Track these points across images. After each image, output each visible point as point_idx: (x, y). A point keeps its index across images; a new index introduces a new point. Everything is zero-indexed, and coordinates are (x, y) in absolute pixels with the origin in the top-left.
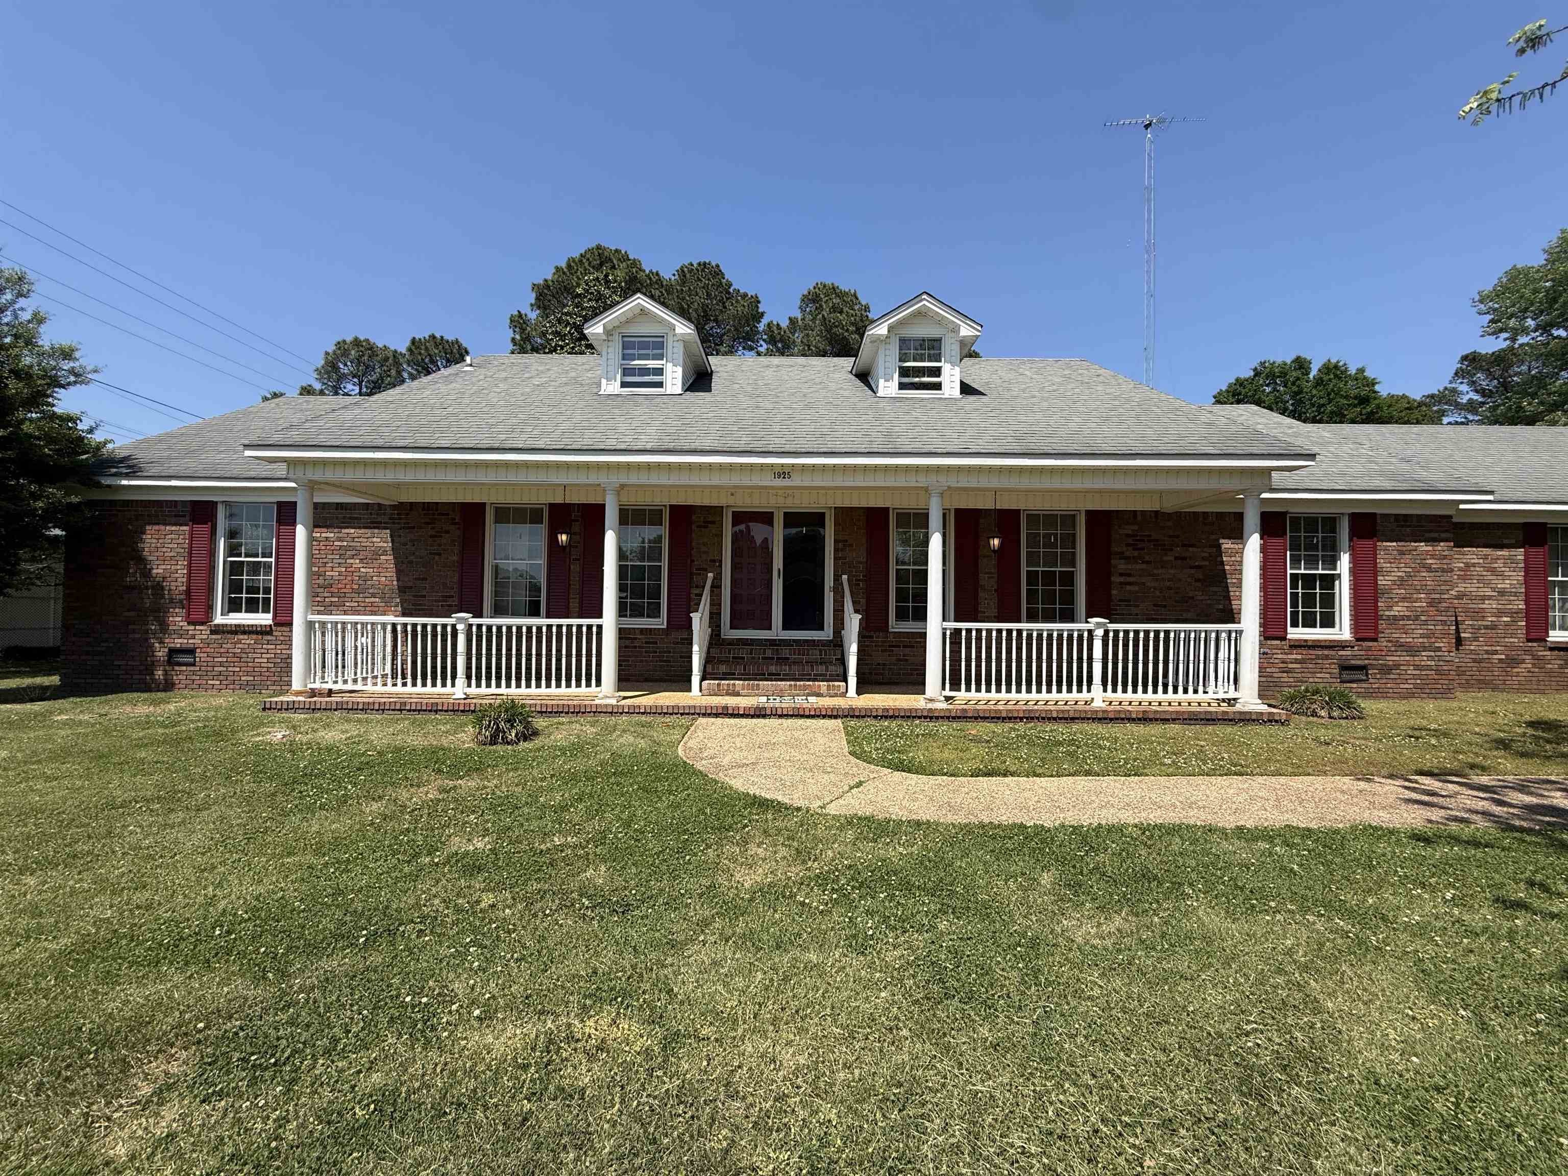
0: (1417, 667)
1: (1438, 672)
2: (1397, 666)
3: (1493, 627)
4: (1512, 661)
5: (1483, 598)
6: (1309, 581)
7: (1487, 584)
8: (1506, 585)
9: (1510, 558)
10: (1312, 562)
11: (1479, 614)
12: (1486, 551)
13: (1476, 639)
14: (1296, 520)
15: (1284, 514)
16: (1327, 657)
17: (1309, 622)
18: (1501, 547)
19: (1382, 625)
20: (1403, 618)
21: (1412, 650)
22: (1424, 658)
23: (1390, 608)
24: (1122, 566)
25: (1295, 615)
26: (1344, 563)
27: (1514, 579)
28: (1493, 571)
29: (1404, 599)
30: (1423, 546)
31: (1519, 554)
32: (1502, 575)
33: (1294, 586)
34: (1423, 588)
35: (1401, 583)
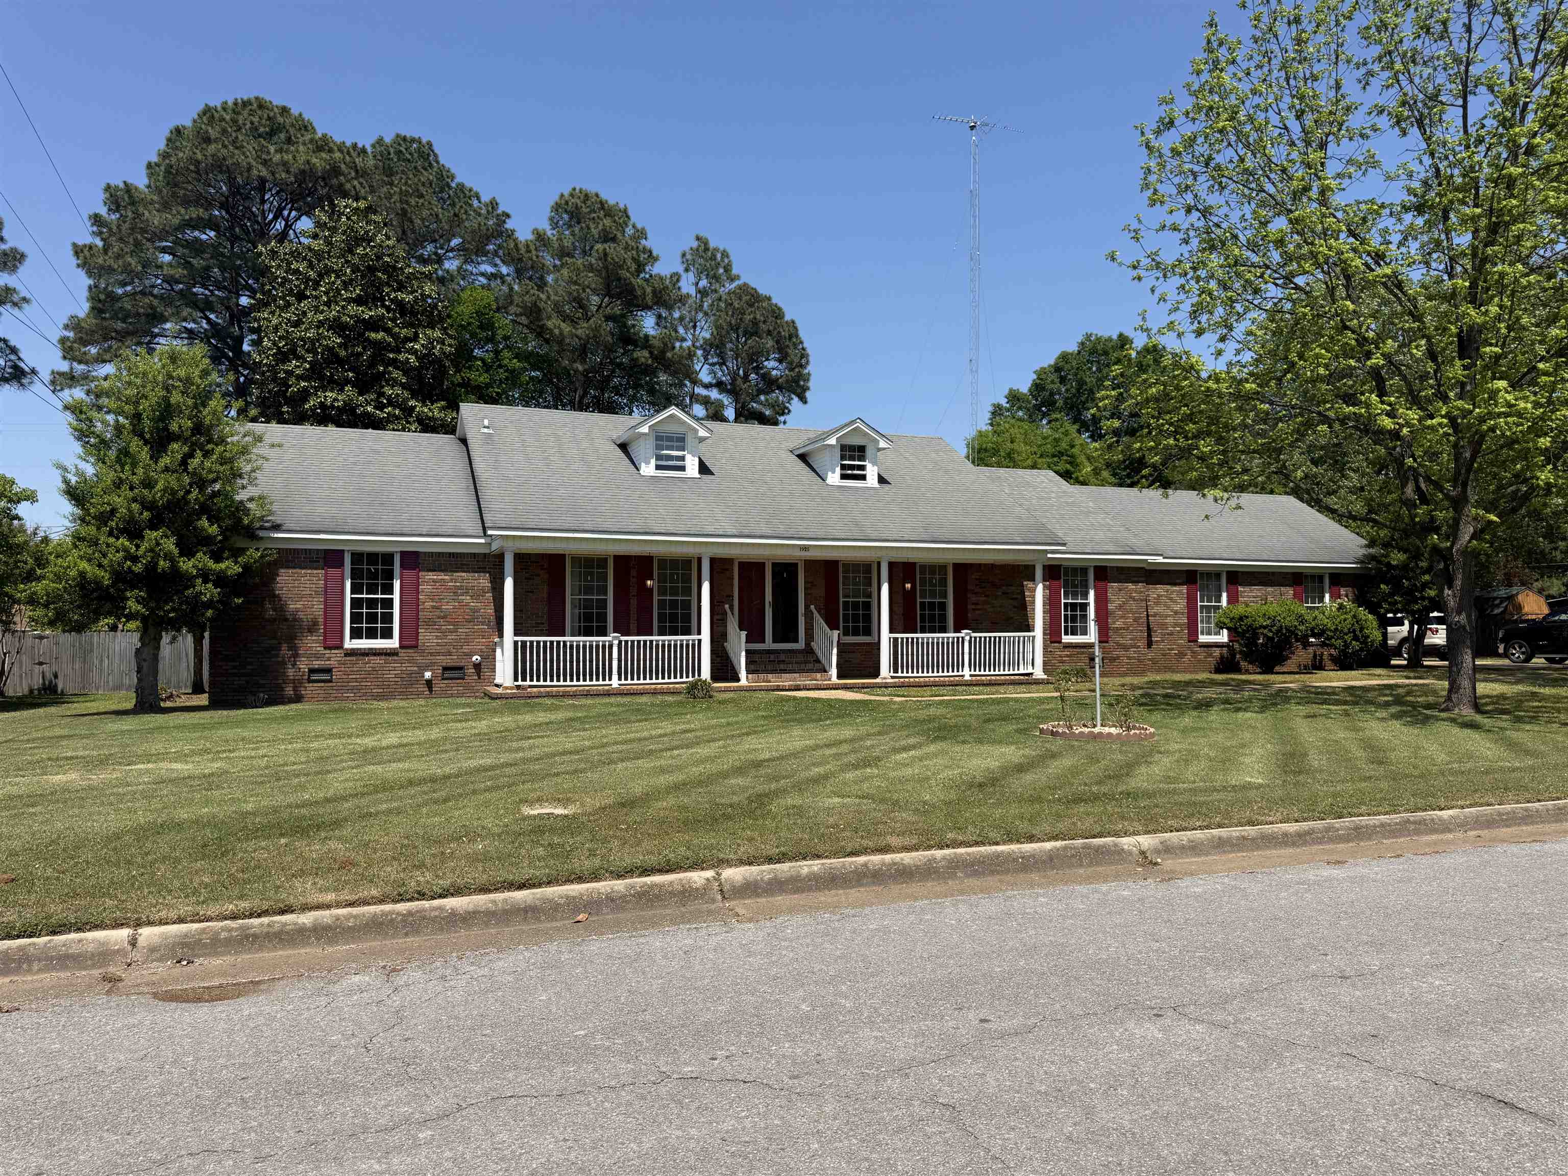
0: (1129, 658)
1: (1139, 661)
2: (1118, 658)
3: (1171, 634)
4: (1181, 654)
5: (1167, 616)
6: (1074, 606)
7: (1168, 607)
8: (1177, 608)
9: (1180, 591)
10: (1075, 596)
11: (1164, 626)
12: (1168, 587)
13: (1163, 641)
14: (1066, 569)
15: (1060, 566)
16: (1083, 653)
17: (1074, 633)
18: (1175, 584)
19: (1111, 633)
20: (1121, 629)
21: (1126, 648)
22: (1132, 652)
23: (1114, 623)
24: (974, 599)
25: (1066, 628)
26: (1092, 594)
27: (1181, 605)
28: (1171, 599)
29: (1122, 617)
30: (1131, 586)
31: (1184, 589)
32: (1175, 602)
33: (1066, 610)
34: (1131, 611)
35: (1120, 607)
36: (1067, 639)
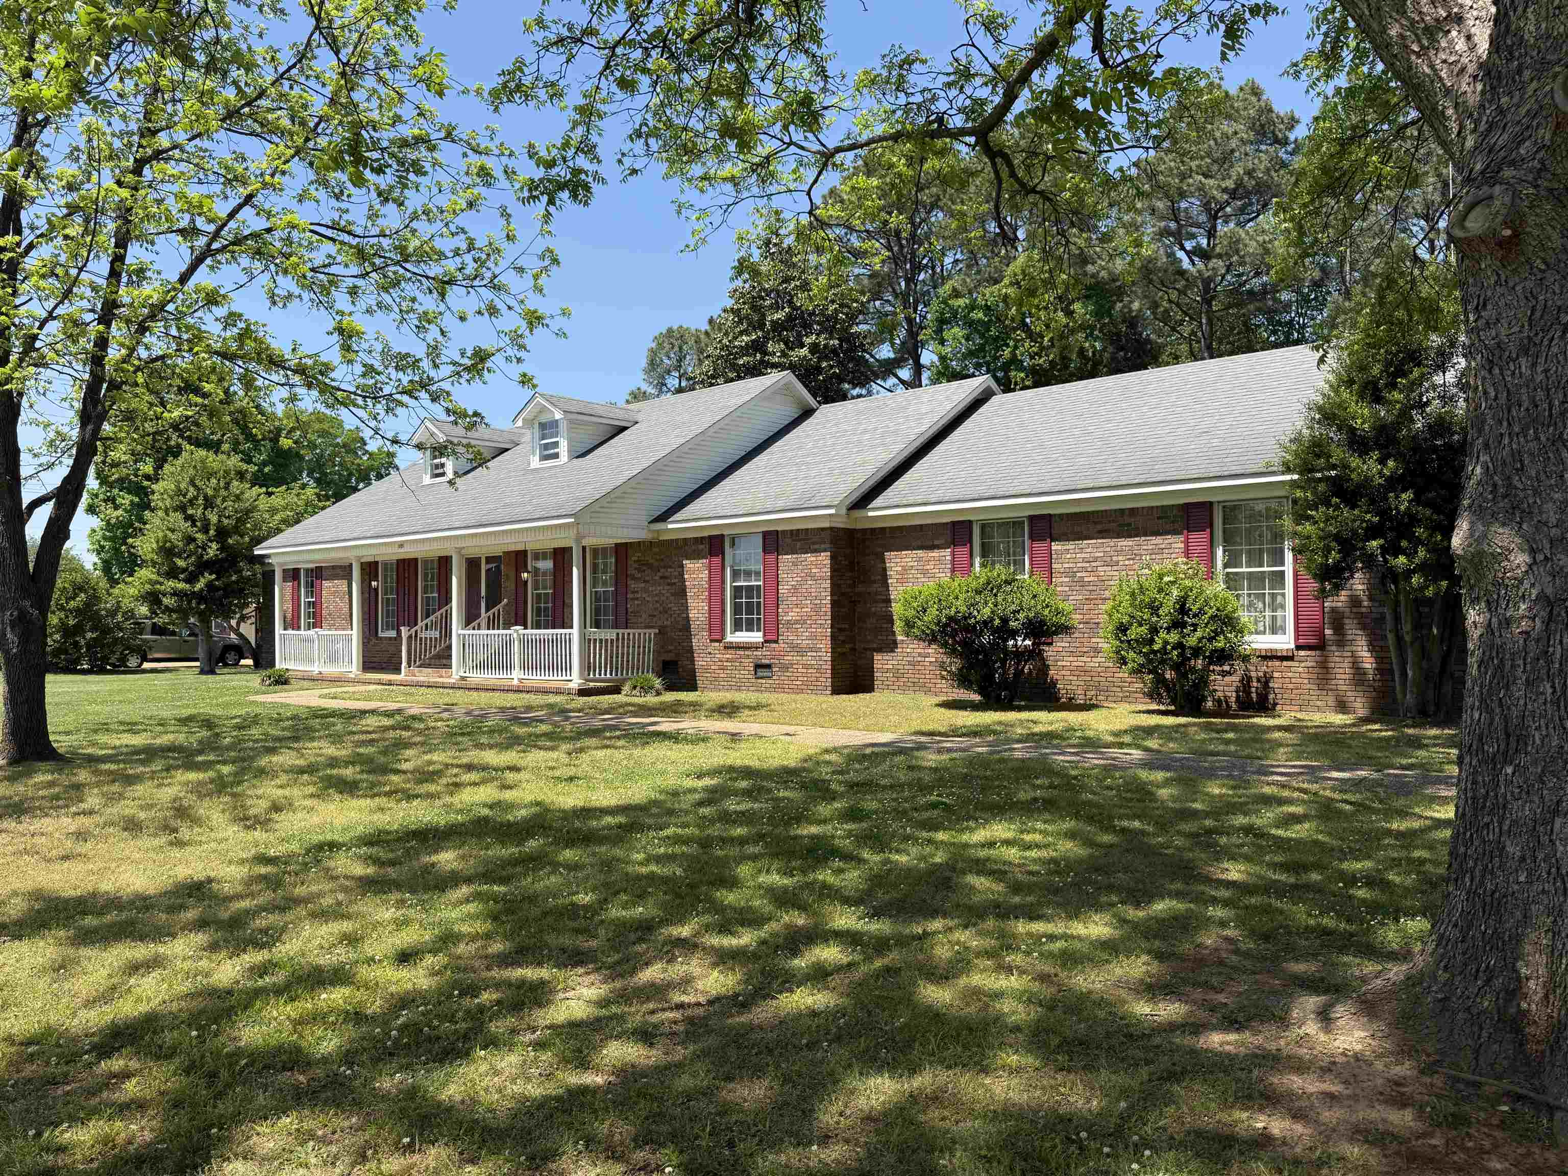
0: (805, 666)
2: (791, 665)
9: (941, 559)
10: (748, 576)
12: (920, 553)
14: (735, 539)
15: (722, 536)
16: (747, 657)
18: (932, 547)
19: (781, 629)
20: (795, 622)
21: (802, 651)
22: (809, 658)
25: (738, 621)
29: (796, 605)
30: (810, 557)
31: (947, 554)
33: (737, 596)
34: (809, 595)
35: (795, 590)
36: (732, 637)
